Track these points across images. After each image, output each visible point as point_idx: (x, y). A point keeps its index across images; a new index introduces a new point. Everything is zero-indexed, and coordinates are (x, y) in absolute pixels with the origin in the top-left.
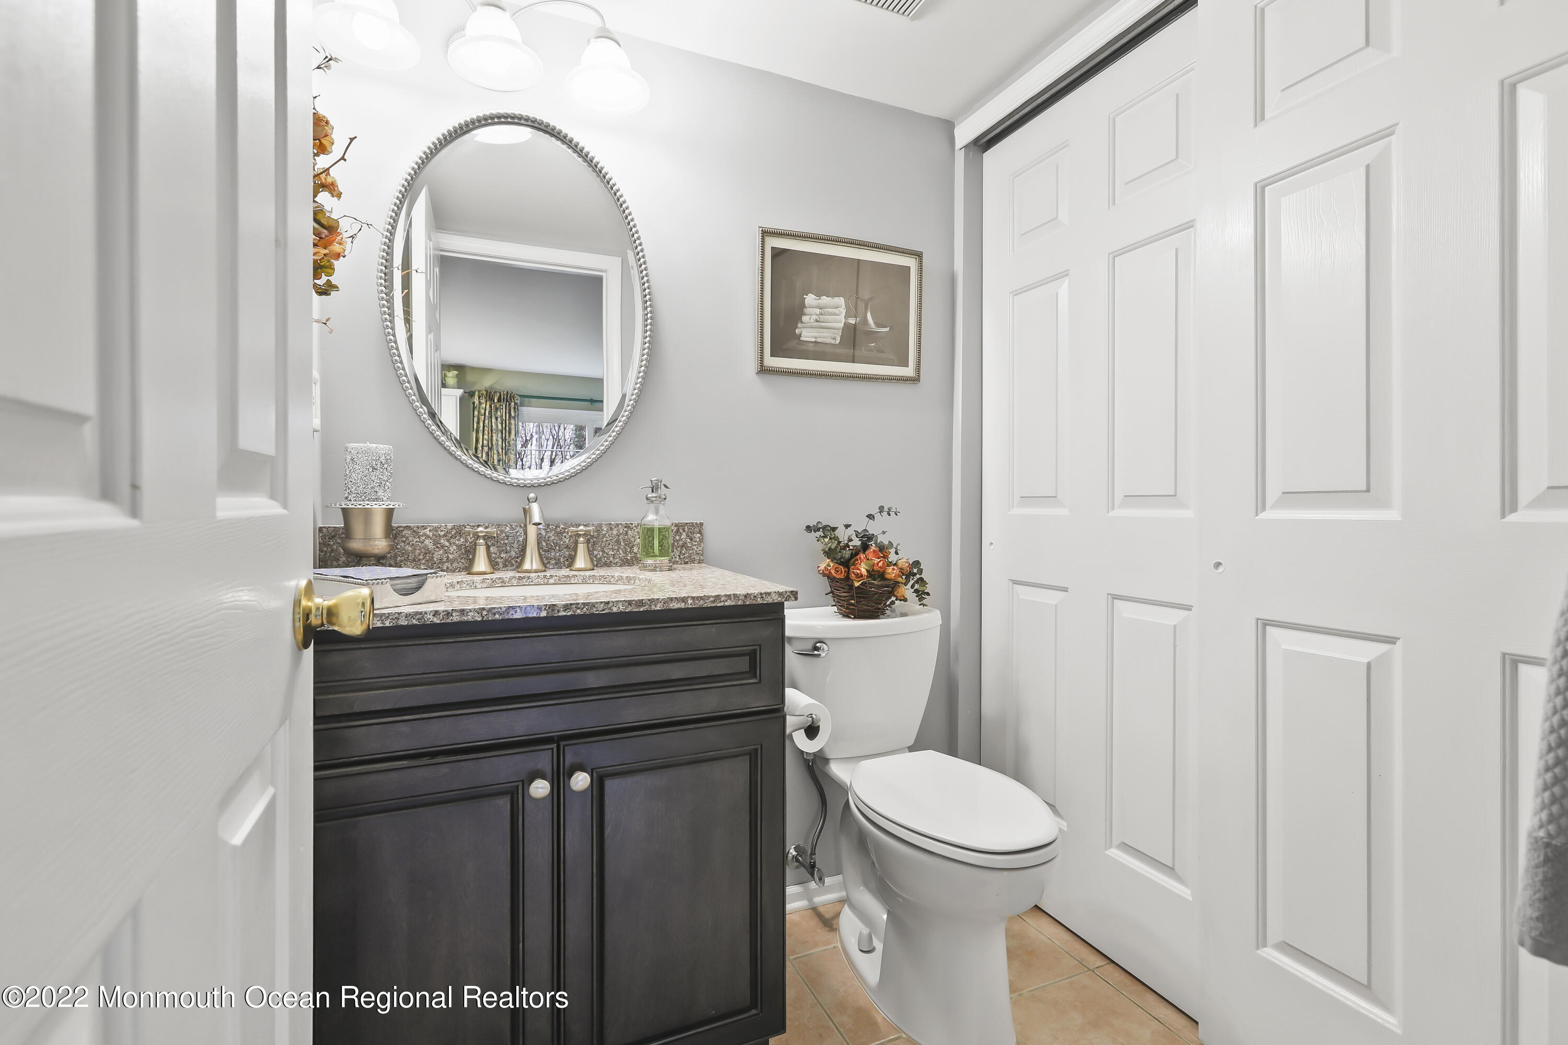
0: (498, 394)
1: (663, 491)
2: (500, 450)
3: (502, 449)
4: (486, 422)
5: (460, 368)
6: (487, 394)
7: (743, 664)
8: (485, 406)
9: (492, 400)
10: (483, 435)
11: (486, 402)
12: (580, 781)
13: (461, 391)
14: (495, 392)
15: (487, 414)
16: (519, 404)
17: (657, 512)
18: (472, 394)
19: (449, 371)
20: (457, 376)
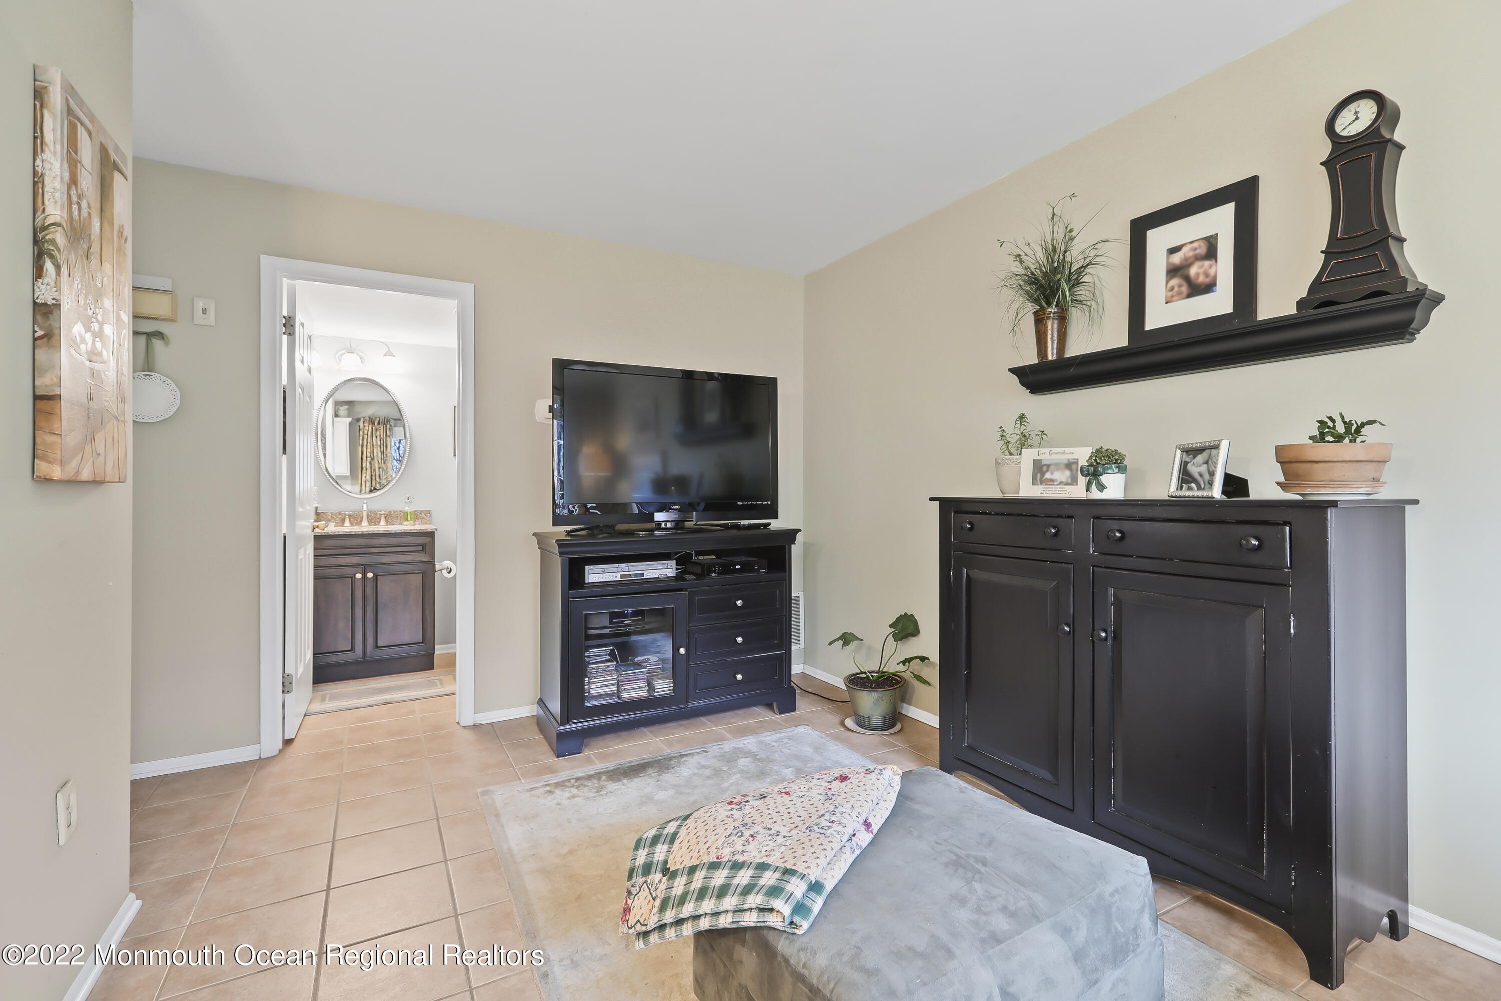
0: (378, 419)
1: (411, 499)
2: (380, 460)
3: (381, 459)
4: (369, 439)
5: (350, 403)
6: (370, 420)
7: (420, 548)
8: (368, 428)
9: (373, 423)
10: (367, 449)
11: (369, 425)
12: (370, 575)
13: (350, 419)
14: (376, 418)
15: (369, 434)
16: (393, 426)
17: (409, 507)
18: (358, 420)
19: (342, 406)
20: (348, 409)
